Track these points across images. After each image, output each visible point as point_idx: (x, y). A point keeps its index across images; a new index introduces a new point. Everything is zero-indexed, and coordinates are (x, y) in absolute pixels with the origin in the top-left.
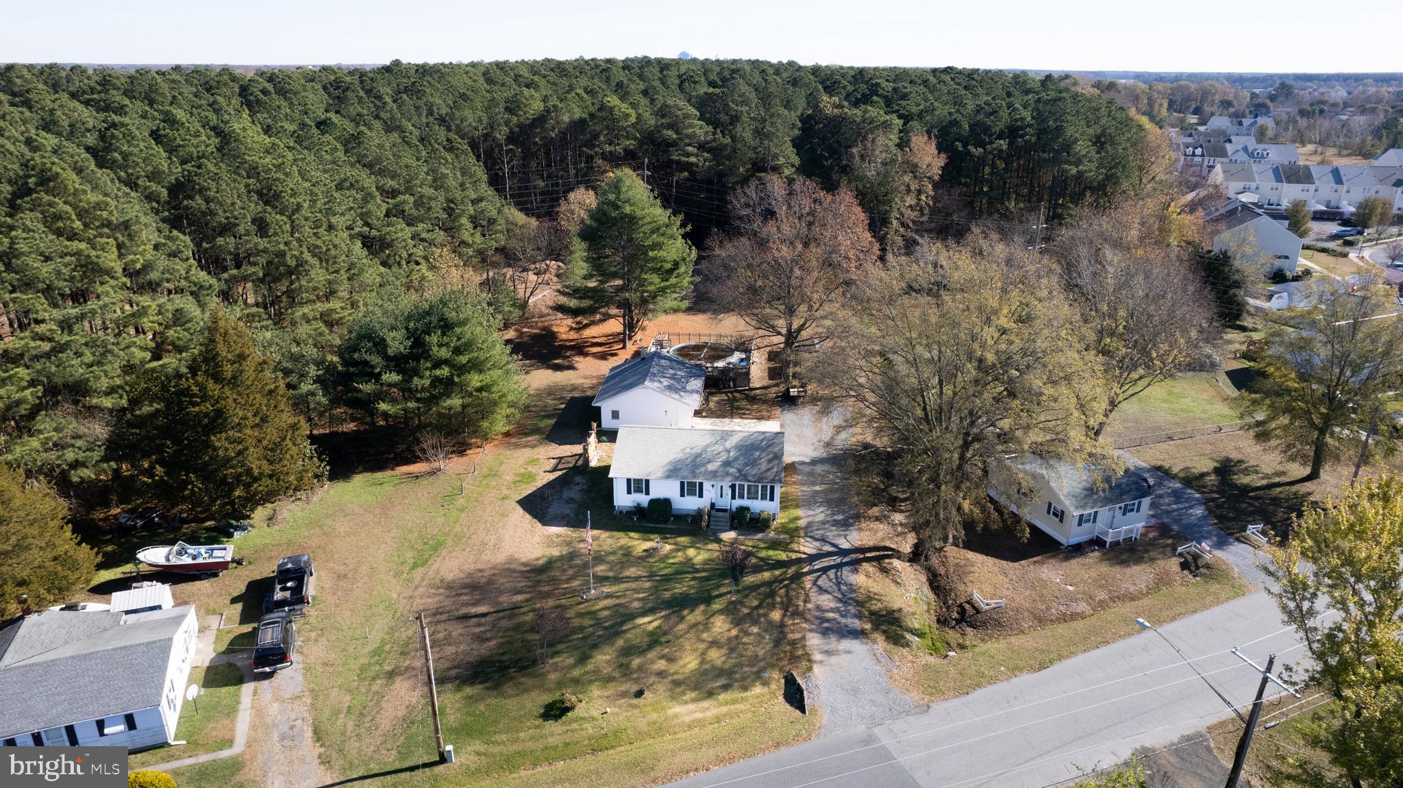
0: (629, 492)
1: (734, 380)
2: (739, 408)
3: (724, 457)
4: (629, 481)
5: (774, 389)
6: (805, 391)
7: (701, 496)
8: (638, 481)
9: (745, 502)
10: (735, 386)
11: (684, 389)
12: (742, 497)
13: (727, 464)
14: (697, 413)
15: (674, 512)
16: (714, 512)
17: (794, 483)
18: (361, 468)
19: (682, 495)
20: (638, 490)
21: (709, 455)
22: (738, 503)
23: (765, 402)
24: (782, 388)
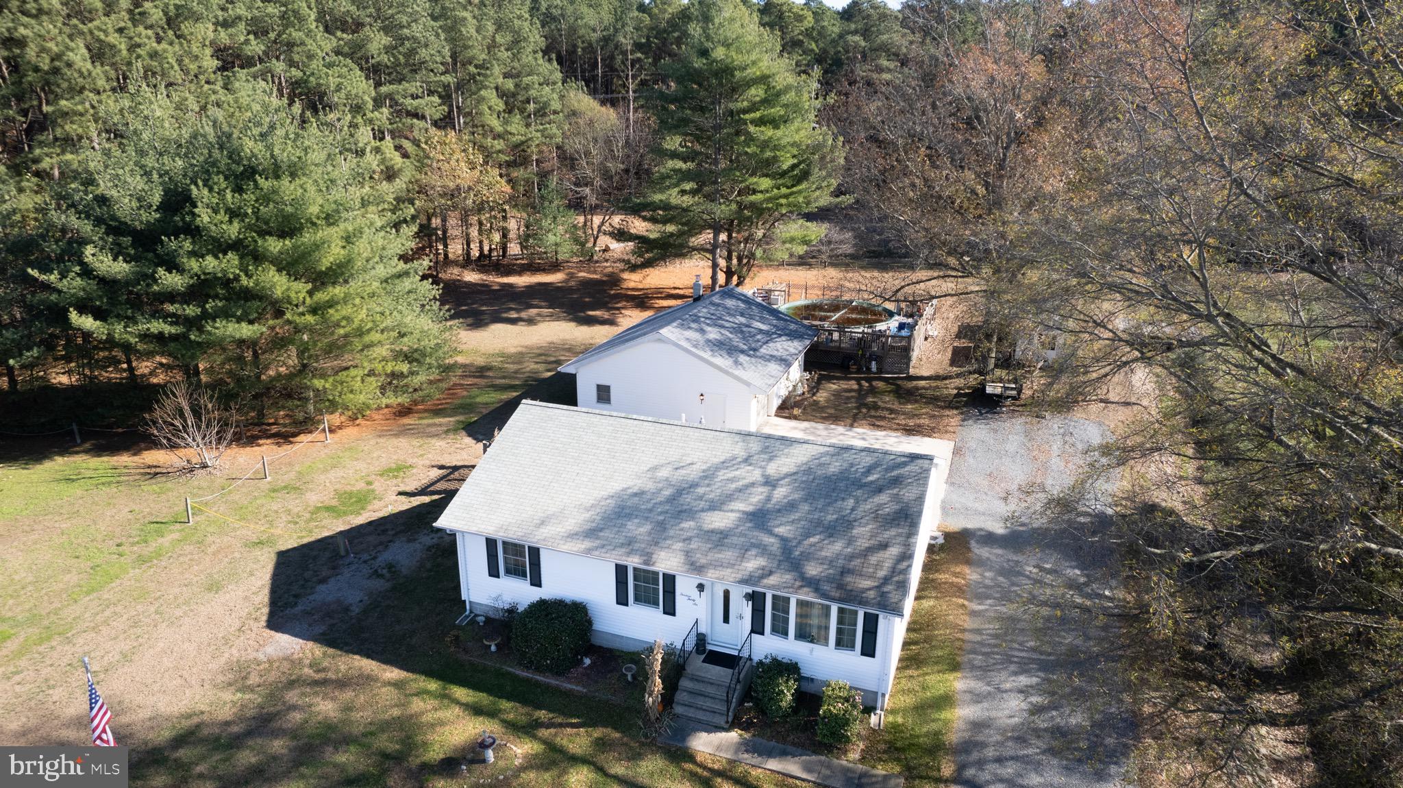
0: (494, 572)
1: (879, 359)
2: (876, 407)
3: (757, 497)
4: (491, 544)
5: (959, 382)
6: (1020, 391)
7: (670, 610)
8: (513, 548)
9: (788, 647)
10: (880, 371)
11: (752, 351)
12: (780, 629)
13: (760, 518)
14: (786, 408)
15: (597, 641)
16: (697, 665)
17: (960, 591)
18: (87, 445)
19: (622, 600)
20: (515, 571)
21: (714, 493)
22: (767, 646)
23: (934, 400)
24: (973, 380)
